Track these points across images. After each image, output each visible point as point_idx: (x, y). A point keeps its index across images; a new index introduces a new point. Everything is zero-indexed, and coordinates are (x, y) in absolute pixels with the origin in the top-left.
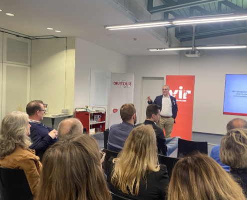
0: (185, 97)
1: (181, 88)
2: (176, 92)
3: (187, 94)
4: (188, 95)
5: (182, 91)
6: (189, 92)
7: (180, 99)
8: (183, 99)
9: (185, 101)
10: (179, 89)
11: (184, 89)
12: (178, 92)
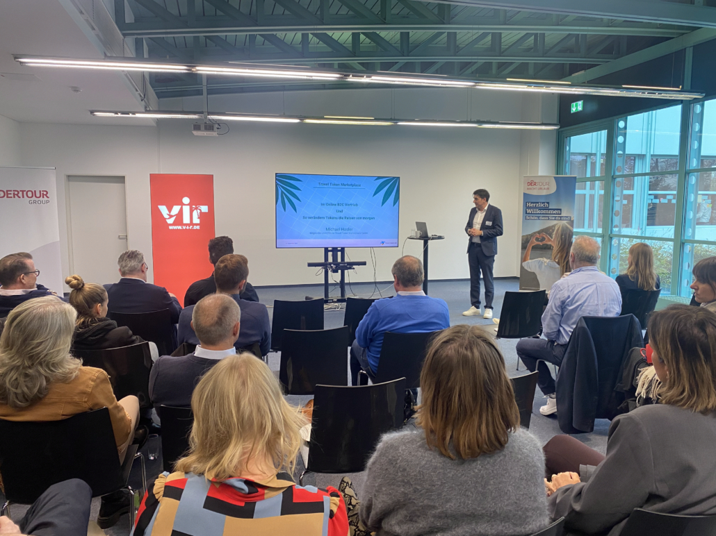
0: (196, 220)
1: (186, 200)
2: (176, 209)
4: (202, 215)
5: (188, 207)
6: (204, 209)
7: (186, 225)
8: (192, 223)
9: (198, 227)
10: (182, 204)
11: (194, 205)
12: (181, 211)
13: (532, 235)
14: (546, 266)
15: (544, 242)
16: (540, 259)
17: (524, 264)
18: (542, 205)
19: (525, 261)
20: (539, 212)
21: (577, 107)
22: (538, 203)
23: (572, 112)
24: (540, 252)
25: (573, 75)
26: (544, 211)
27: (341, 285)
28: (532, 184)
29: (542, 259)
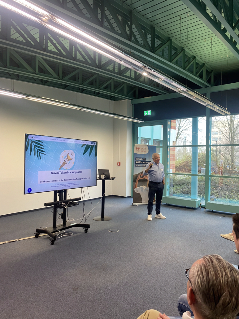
13: (138, 175)
14: (144, 190)
15: (144, 178)
16: (142, 186)
17: (135, 190)
18: (142, 159)
19: (135, 188)
20: (141, 163)
21: (148, 113)
22: (141, 158)
23: (144, 115)
24: (142, 183)
25: (145, 98)
26: (143, 162)
27: (64, 216)
28: (138, 148)
29: (143, 186)
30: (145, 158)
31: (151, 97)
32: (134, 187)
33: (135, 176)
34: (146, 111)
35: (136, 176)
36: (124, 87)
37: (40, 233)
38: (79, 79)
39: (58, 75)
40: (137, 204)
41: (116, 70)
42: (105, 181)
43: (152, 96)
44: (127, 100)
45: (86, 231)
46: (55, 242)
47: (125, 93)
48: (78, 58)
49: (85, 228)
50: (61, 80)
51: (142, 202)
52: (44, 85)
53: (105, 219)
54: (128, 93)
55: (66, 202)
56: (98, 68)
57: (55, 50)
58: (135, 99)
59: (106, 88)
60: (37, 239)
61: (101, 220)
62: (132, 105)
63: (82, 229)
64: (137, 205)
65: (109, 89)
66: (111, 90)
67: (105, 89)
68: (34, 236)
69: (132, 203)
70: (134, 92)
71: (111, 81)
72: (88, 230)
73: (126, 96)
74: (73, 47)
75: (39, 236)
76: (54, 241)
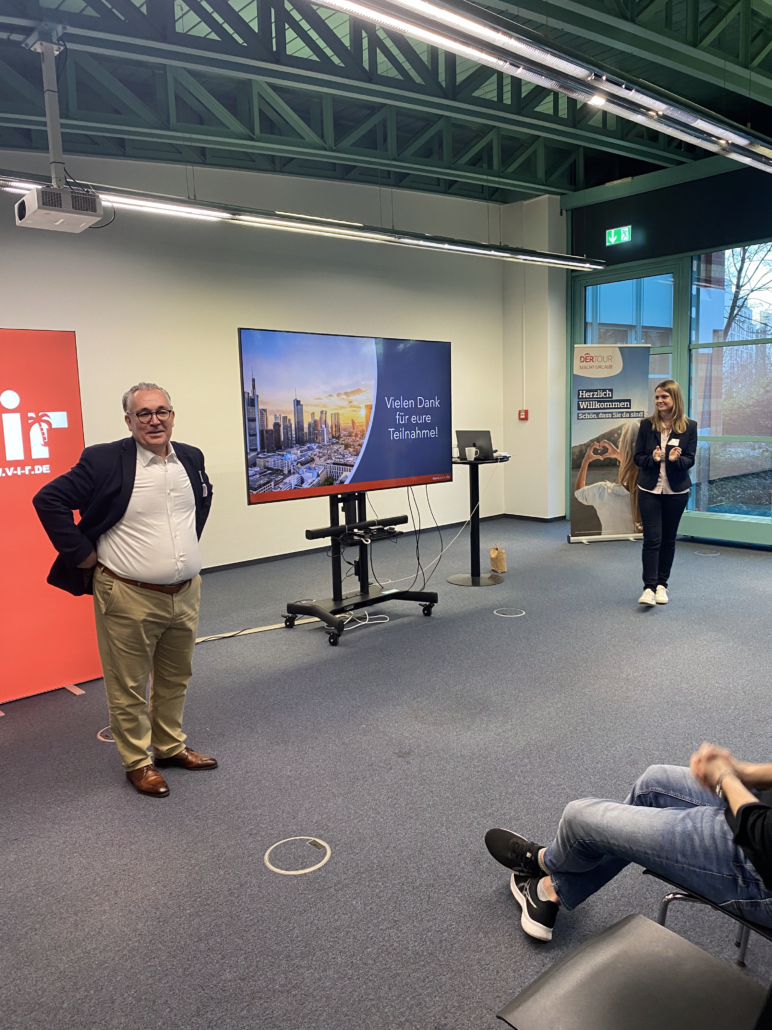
0: (40, 451)
1: (10, 399)
3: (51, 430)
4: (54, 437)
6: (59, 419)
7: (15, 464)
8: (29, 460)
11: (31, 410)
13: (588, 445)
14: (609, 494)
15: (607, 455)
16: (600, 483)
17: (577, 494)
18: (602, 395)
19: (578, 488)
21: (619, 236)
22: (596, 391)
23: (608, 244)
24: (602, 472)
25: (608, 184)
26: (605, 405)
27: (361, 570)
28: (587, 358)
29: (603, 483)
30: (611, 390)
31: (629, 179)
32: (574, 486)
33: (577, 451)
34: (613, 231)
35: (581, 451)
36: (535, 152)
37: (299, 616)
38: (385, 140)
39: (322, 137)
40: (584, 539)
41: (507, 99)
42: (480, 466)
43: (633, 175)
44: (547, 196)
45: (427, 611)
46: (341, 639)
47: (541, 174)
48: (379, 72)
49: (424, 603)
50: (333, 151)
51: (600, 534)
52: (281, 172)
53: (482, 581)
54: (549, 172)
55: (366, 527)
56: (446, 97)
57: (306, 53)
58: (575, 191)
59: (475, 163)
60: (291, 631)
61: (471, 583)
62: (564, 212)
63: (415, 607)
64: (585, 541)
65: (485, 166)
66: (490, 166)
67: (474, 165)
68: (283, 625)
69: (569, 538)
70: (573, 168)
71: (491, 136)
72: (433, 609)
73: (543, 185)
74: (364, 34)
75: (296, 623)
76: (339, 635)
